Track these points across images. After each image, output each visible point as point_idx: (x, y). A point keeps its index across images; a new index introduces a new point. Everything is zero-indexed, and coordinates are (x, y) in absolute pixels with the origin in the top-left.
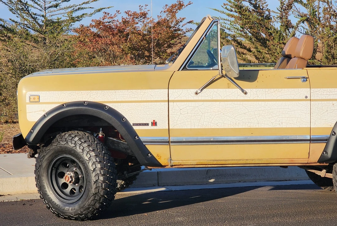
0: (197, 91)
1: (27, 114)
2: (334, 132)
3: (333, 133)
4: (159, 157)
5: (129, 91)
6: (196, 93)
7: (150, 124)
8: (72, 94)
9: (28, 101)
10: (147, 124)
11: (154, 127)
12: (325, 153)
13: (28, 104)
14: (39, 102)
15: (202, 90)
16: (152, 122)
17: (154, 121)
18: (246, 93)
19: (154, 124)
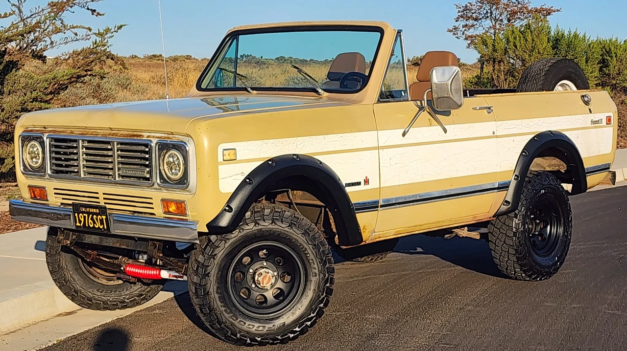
0: (404, 132)
1: (219, 180)
2: (516, 175)
3: (516, 177)
4: (364, 230)
5: (340, 135)
6: (404, 135)
7: (363, 183)
8: (275, 143)
9: (220, 159)
10: (359, 184)
11: (367, 187)
12: (505, 203)
13: (221, 164)
14: (236, 160)
15: (408, 130)
16: (365, 180)
17: (366, 177)
18: (445, 131)
19: (367, 182)
